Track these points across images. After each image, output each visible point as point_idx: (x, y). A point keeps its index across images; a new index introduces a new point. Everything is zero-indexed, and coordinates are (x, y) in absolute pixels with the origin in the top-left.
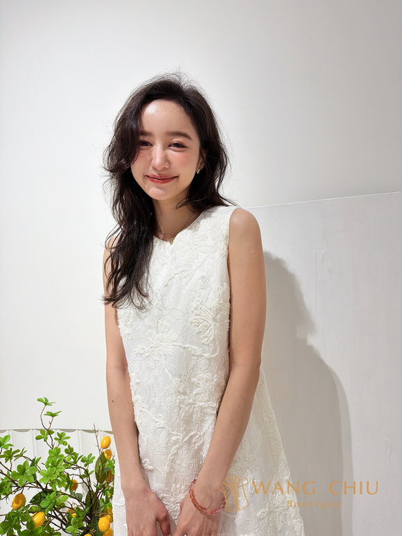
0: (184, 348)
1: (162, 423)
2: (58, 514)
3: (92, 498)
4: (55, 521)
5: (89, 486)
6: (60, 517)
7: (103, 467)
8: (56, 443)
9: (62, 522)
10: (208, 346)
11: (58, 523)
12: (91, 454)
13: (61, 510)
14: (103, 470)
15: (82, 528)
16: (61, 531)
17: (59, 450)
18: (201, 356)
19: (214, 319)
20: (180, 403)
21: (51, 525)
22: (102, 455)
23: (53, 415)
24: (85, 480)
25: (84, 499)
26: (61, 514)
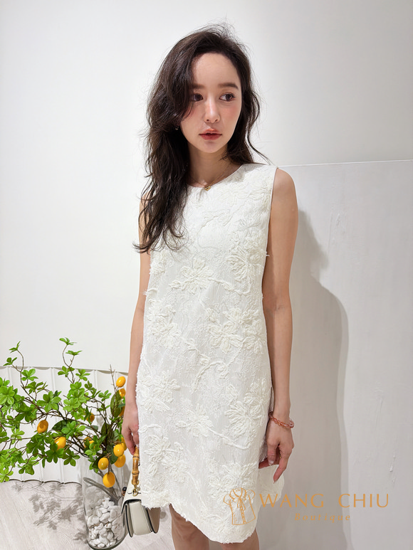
0: (219, 283)
1: (193, 346)
2: (76, 441)
3: (107, 429)
4: (74, 446)
5: (105, 419)
6: (78, 443)
7: (118, 403)
8: (77, 379)
9: (80, 448)
10: (241, 282)
11: (77, 448)
12: (108, 391)
13: (79, 438)
14: (117, 406)
15: (98, 454)
16: (79, 454)
17: (80, 384)
18: (233, 291)
19: (249, 260)
20: (210, 330)
21: (70, 448)
22: (117, 393)
23: (74, 354)
24: (102, 412)
25: (100, 430)
26: (79, 440)
